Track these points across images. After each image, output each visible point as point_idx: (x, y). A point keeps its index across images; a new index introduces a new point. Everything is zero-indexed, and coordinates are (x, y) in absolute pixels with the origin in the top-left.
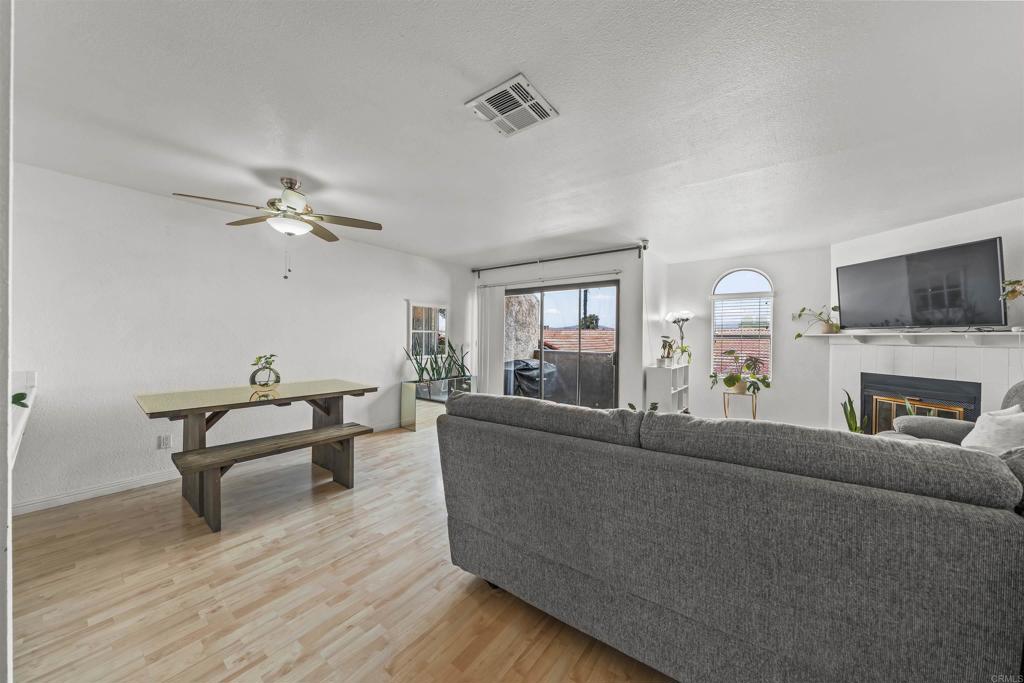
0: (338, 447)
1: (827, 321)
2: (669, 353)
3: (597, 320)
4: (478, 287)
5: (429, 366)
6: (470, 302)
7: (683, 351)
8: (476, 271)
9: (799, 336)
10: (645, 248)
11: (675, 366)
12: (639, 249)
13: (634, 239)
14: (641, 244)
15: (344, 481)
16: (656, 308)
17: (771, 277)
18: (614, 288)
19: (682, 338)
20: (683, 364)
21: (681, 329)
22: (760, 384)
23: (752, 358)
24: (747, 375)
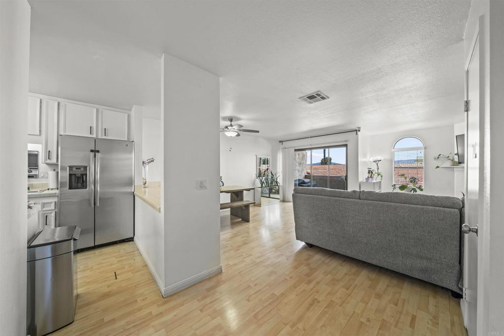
0: (244, 208)
1: (453, 160)
2: (371, 175)
3: (331, 159)
4: (282, 149)
5: (265, 182)
6: (279, 155)
7: (378, 175)
8: (281, 142)
9: (438, 167)
10: (359, 131)
11: (375, 181)
12: (357, 131)
13: (354, 127)
14: (357, 129)
15: (246, 220)
16: (365, 156)
17: (422, 140)
18: (345, 148)
19: (378, 169)
20: (378, 180)
21: (377, 164)
22: (417, 189)
23: (413, 177)
24: (411, 186)
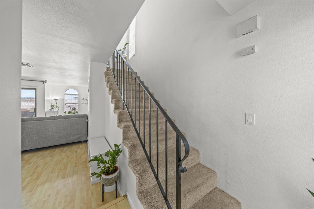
2: (53, 108)
7: (57, 107)
9: (83, 103)
10: (46, 82)
11: (54, 111)
16: (48, 96)
17: (78, 91)
19: (56, 104)
20: (57, 110)
21: (56, 101)
22: (76, 113)
23: (74, 108)
24: (73, 111)
